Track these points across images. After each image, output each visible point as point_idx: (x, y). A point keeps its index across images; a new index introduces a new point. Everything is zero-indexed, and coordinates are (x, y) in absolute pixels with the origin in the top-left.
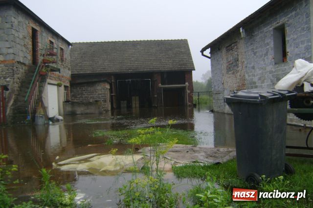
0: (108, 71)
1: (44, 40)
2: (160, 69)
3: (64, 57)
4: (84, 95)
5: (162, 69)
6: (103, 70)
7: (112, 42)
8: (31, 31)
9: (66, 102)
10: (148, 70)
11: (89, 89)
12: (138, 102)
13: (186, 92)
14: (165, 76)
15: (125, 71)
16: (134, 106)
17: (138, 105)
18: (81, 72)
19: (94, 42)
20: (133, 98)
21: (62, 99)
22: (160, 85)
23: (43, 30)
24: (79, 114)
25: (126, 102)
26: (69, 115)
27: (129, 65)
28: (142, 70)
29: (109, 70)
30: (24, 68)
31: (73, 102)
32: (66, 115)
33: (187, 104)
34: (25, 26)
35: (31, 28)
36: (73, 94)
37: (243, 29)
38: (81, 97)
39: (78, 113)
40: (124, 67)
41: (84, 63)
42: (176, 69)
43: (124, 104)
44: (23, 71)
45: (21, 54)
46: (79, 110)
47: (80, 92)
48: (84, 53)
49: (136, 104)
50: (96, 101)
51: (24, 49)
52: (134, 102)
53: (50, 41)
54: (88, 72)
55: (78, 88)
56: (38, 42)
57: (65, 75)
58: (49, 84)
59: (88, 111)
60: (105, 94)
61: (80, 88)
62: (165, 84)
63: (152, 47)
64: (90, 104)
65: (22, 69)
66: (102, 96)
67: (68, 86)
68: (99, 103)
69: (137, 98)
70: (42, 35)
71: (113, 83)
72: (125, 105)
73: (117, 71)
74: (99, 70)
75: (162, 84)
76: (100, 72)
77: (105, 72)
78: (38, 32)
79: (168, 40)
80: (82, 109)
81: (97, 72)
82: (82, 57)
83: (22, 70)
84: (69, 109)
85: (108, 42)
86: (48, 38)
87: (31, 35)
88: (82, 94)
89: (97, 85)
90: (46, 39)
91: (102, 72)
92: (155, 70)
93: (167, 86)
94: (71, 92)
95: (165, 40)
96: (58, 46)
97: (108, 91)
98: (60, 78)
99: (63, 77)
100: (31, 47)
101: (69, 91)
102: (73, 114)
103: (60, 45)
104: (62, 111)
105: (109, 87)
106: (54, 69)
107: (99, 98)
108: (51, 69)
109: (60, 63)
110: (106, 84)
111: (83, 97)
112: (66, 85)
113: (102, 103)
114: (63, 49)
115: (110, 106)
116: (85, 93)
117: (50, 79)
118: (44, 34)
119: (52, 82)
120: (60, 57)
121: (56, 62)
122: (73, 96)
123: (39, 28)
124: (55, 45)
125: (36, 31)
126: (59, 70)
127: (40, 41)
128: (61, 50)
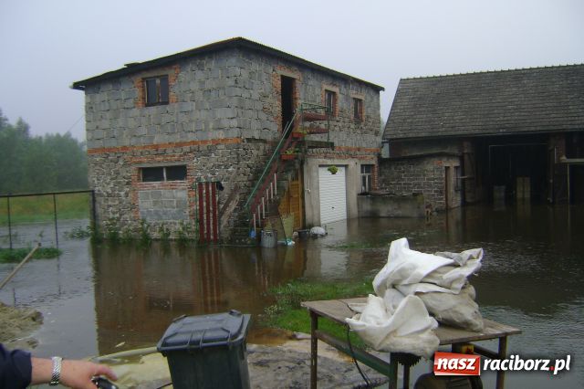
0: (459, 133)
1: (309, 95)
2: (564, 127)
3: (364, 114)
4: (403, 180)
5: (568, 127)
6: (450, 129)
7: (474, 74)
8: (278, 83)
9: (363, 194)
10: (538, 128)
11: (412, 169)
12: (528, 189)
14: (575, 140)
15: (491, 131)
16: (519, 195)
17: (527, 196)
18: (411, 135)
19: (441, 77)
20: (520, 180)
21: (357, 187)
22: (564, 158)
23: (310, 76)
24: (383, 217)
25: (503, 187)
26: (366, 217)
27: (502, 118)
28: (526, 130)
29: (461, 131)
30: (262, 148)
31: (375, 195)
32: (362, 217)
34: (264, 77)
35: (280, 78)
36: (383, 177)
38: (398, 184)
39: (382, 215)
40: (491, 123)
41: (418, 116)
43: (499, 193)
44: (261, 153)
45: (255, 125)
46: (384, 210)
47: (396, 173)
48: (420, 98)
49: (524, 192)
50: (415, 195)
51: (263, 116)
52: (519, 188)
53: (326, 90)
54: (423, 135)
55: (393, 169)
56: (296, 99)
57: (364, 145)
58: (320, 166)
59: (400, 212)
60: (441, 179)
61: (396, 168)
62: (576, 157)
63: (554, 80)
64: (404, 199)
65: (258, 150)
66: (435, 183)
67: (373, 165)
68: (419, 198)
69: (528, 180)
70: (307, 85)
71: (466, 157)
72: (503, 194)
73: (477, 131)
74: (442, 132)
75: (568, 157)
76: (445, 134)
77: (453, 133)
78: (297, 81)
80: (390, 208)
81: (440, 134)
82: (415, 105)
83: (256, 152)
84: (367, 207)
85: (468, 74)
86: (321, 88)
87: (279, 89)
88: (399, 178)
89: (426, 162)
90: (318, 91)
91: (449, 133)
92: (552, 128)
93: (578, 160)
94: (380, 175)
95: (582, 65)
96: (347, 97)
97: (452, 172)
98: (352, 153)
99: (359, 150)
100: (280, 109)
101: (376, 174)
102: (373, 217)
103: (354, 93)
104: (355, 211)
105: (455, 163)
106: (318, 145)
107: (430, 186)
108: (310, 147)
109: (353, 126)
110: (445, 159)
111: (400, 184)
112: (368, 163)
113: (433, 195)
114: (360, 100)
115: (459, 199)
116: (405, 176)
117: (325, 157)
118: (311, 83)
119: (329, 162)
120: (352, 116)
121: (326, 131)
122: (384, 181)
123: (300, 73)
124: (340, 97)
125: (293, 80)
126: (331, 145)
127: (302, 96)
128: (358, 101)
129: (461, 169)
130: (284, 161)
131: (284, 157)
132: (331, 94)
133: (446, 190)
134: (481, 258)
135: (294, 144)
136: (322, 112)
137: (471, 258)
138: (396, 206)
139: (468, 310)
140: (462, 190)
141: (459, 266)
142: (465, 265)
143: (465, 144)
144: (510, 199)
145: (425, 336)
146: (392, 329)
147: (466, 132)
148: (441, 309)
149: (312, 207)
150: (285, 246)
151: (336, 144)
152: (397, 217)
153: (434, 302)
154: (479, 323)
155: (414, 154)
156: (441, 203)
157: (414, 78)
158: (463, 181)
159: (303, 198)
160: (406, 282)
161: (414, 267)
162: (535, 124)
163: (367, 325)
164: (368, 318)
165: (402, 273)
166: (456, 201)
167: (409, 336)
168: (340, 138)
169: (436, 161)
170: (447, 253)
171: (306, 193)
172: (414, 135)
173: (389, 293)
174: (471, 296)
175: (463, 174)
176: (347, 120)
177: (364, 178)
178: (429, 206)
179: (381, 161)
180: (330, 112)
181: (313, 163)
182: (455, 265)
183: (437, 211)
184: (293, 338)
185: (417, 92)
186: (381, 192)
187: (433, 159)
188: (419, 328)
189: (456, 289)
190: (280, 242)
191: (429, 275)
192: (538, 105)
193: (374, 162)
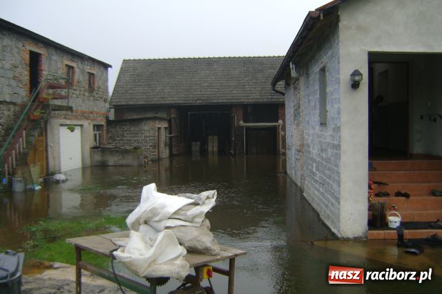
1: (52, 67)
2: (242, 100)
3: (96, 85)
4: (126, 137)
5: (244, 100)
6: (161, 99)
7: (179, 59)
8: (27, 57)
9: (95, 148)
10: (225, 101)
11: (133, 129)
12: (216, 144)
13: (279, 133)
14: (249, 110)
15: (191, 102)
16: (210, 149)
17: (216, 149)
18: (131, 103)
19: (154, 59)
20: (210, 137)
21: (90, 142)
22: (241, 122)
23: (53, 52)
24: (112, 166)
25: (199, 143)
26: (98, 166)
27: (198, 93)
28: (216, 101)
29: (169, 101)
30: (12, 109)
31: (104, 148)
33: (279, 151)
34: (15, 51)
35: (28, 52)
36: (110, 135)
37: (292, 64)
38: (121, 139)
39: (110, 164)
40: (191, 96)
41: (137, 89)
42: (265, 100)
43: (196, 147)
44: (11, 113)
45: (7, 90)
46: (112, 160)
47: (120, 132)
48: (138, 75)
49: (213, 146)
50: (135, 148)
51: (13, 83)
52: (210, 144)
53: (66, 65)
54: (141, 103)
55: (118, 127)
56: (42, 70)
57: (96, 110)
58: (61, 125)
59: (124, 162)
60: (155, 137)
61: (120, 128)
62: (249, 122)
63: (235, 66)
64: (127, 152)
65: (9, 111)
66: (150, 140)
67: (102, 126)
68: (139, 151)
69: (216, 138)
70: (51, 59)
71: (173, 120)
72: (198, 148)
73: (181, 102)
74: (156, 100)
75: (244, 122)
77: (163, 102)
78: (43, 56)
79: (259, 57)
80: (116, 159)
81: (153, 102)
82: (135, 81)
84: (98, 158)
85: (174, 59)
86: (62, 62)
87: (28, 62)
88: (123, 135)
89: (143, 124)
90: (59, 65)
92: (234, 101)
93: (251, 124)
94: (108, 133)
95: (254, 57)
96: (83, 71)
97: (163, 131)
98: (87, 115)
99: (92, 113)
100: (28, 78)
101: (105, 132)
102: (103, 166)
103: (88, 68)
104: (88, 161)
105: (164, 125)
106: (60, 108)
107: (146, 142)
108: (53, 110)
109: (87, 94)
110: (157, 122)
111: (124, 140)
112: (98, 124)
113: (149, 149)
114: (93, 74)
115: (168, 151)
116: (127, 134)
117: (65, 118)
118: (54, 58)
119: (68, 122)
120: (87, 86)
121: (66, 97)
122: (111, 137)
123: (45, 50)
124: (77, 70)
125: (39, 54)
126: (70, 109)
127: (47, 69)
128: (91, 75)
129: (169, 129)
130: (33, 120)
131: (32, 118)
132: (70, 68)
133: (158, 145)
134: (215, 198)
135: (40, 107)
136: (63, 82)
137: (208, 198)
138: (121, 157)
139: (206, 239)
140: (170, 145)
141: (198, 204)
142: (203, 203)
143: (172, 110)
144: (204, 151)
145: (179, 262)
146: (152, 259)
147: (173, 102)
148: (187, 239)
149: (54, 158)
150: (33, 190)
151: (74, 108)
152: (122, 166)
153: (181, 234)
154: (216, 248)
155: (135, 117)
156: (154, 155)
157: (134, 60)
158: (171, 138)
159: (47, 151)
160: (157, 219)
161: (164, 207)
162: (222, 98)
163: (133, 256)
164: (132, 250)
165: (154, 212)
166: (165, 153)
167: (166, 263)
168: (77, 103)
169: (151, 123)
170: (188, 194)
171: (49, 147)
172: (134, 103)
173: (143, 228)
174: (208, 228)
175: (170, 133)
176: (82, 89)
177: (95, 135)
178: (146, 157)
179: (109, 122)
180: (69, 83)
181: (55, 122)
182: (196, 204)
183: (152, 160)
184: (50, 267)
185: (136, 70)
186: (110, 146)
187: (148, 122)
188: (174, 256)
189: (199, 223)
190: (29, 187)
191: (175, 213)
192: (224, 84)
193: (103, 123)
